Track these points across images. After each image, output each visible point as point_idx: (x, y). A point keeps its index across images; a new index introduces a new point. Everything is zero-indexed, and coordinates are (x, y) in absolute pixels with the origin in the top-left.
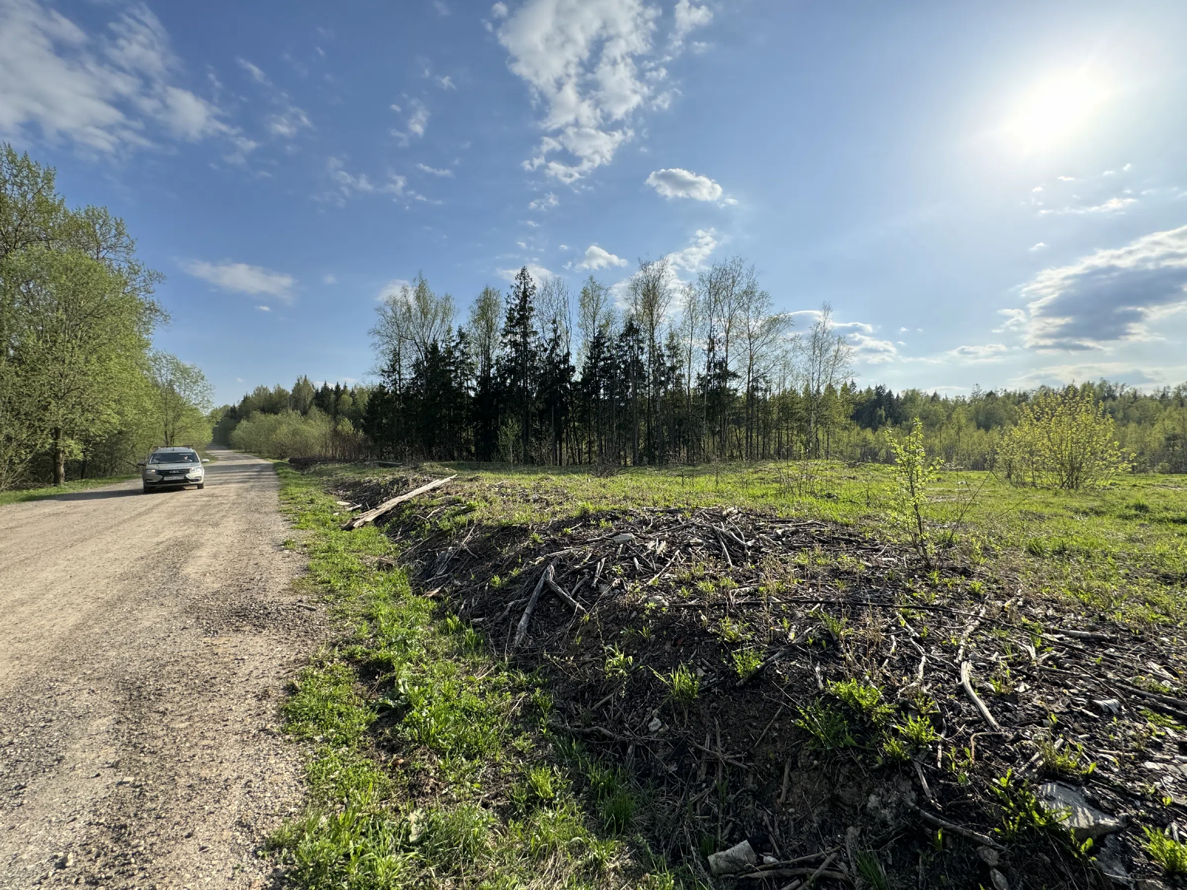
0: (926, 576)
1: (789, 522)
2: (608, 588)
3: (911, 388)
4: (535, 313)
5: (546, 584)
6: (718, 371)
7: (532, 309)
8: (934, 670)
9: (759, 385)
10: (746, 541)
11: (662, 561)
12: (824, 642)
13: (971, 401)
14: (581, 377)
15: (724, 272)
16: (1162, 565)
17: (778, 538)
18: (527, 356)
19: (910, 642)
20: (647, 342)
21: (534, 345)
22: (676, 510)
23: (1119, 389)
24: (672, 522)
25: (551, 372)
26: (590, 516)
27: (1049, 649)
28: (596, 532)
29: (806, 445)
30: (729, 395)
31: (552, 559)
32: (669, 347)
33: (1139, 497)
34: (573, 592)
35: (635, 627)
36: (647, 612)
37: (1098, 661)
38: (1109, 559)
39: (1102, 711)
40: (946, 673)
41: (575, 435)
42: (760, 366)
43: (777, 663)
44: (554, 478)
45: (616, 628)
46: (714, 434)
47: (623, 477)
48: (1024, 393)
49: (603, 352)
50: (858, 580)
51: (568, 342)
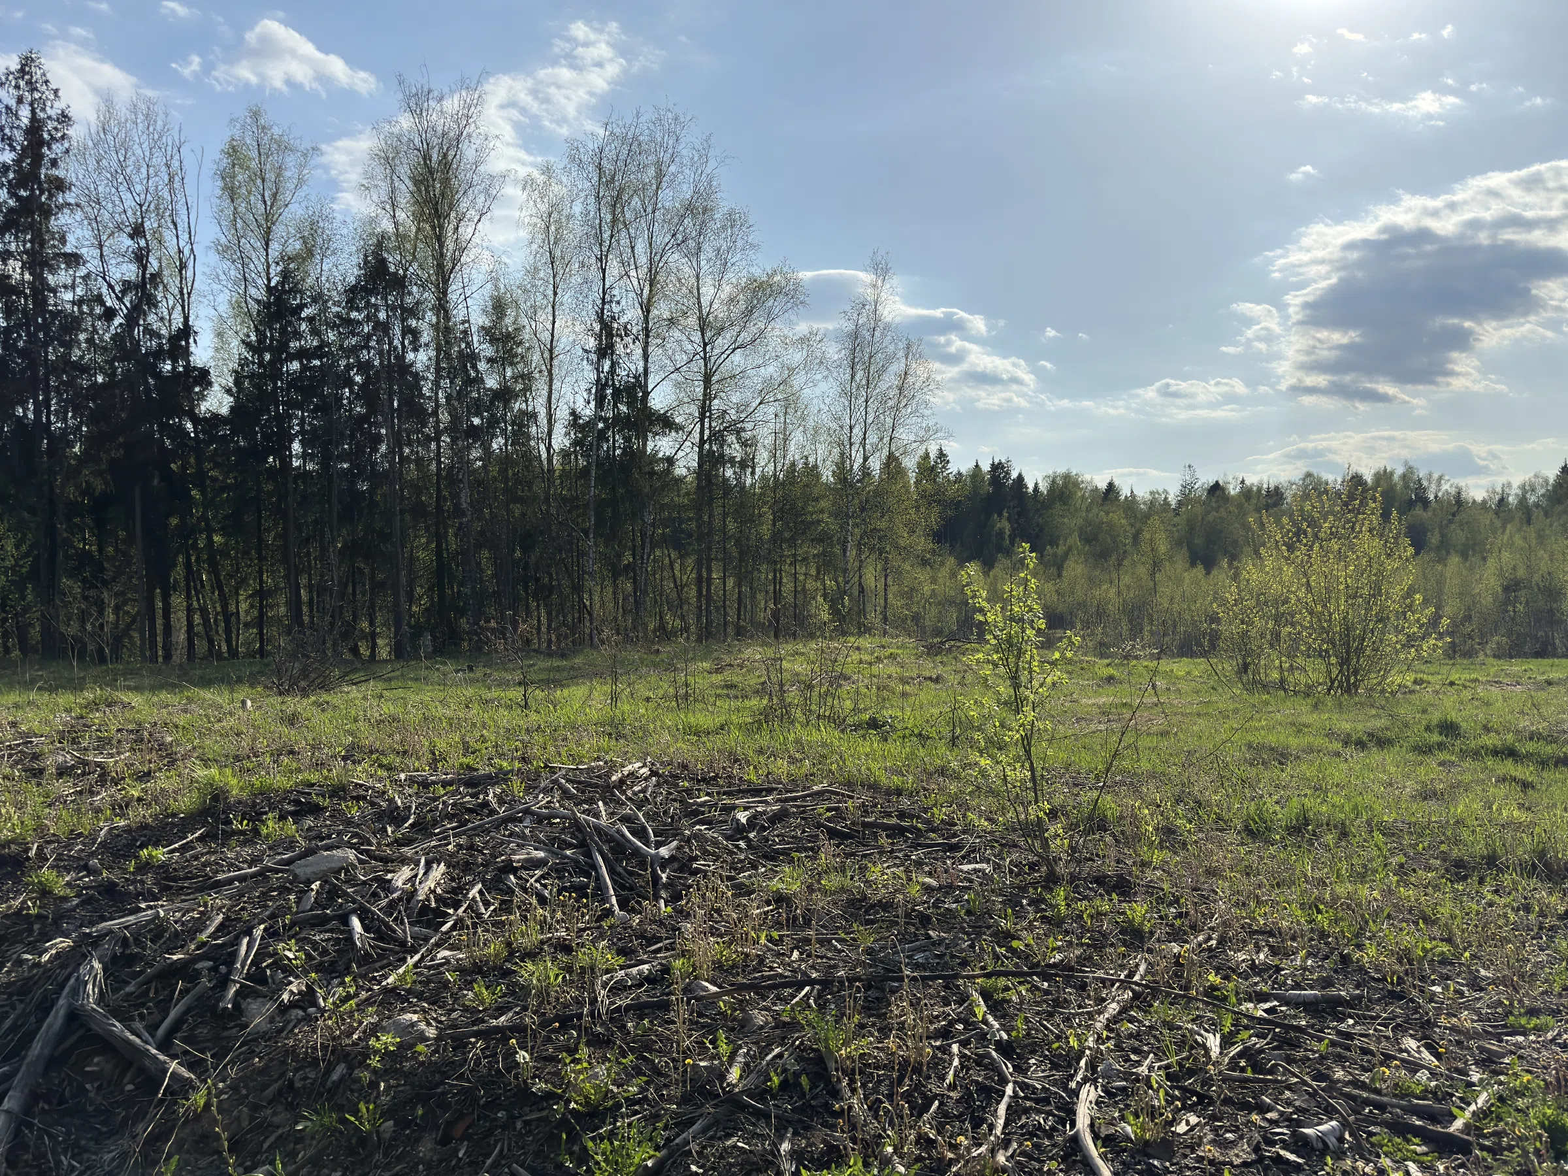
0: (1043, 900)
1: (769, 791)
2: (270, 1008)
3: (1061, 470)
4: (70, 197)
5: (75, 1017)
6: (623, 408)
7: (60, 185)
8: (1026, 1111)
9: (727, 451)
10: (659, 845)
11: (429, 917)
12: (804, 1080)
13: (1180, 503)
14: (228, 401)
15: (633, 146)
16: (1457, 842)
17: (739, 831)
18: (45, 327)
19: (989, 1055)
20: (430, 317)
21: (68, 296)
22: (489, 777)
23: (1433, 486)
24: (470, 811)
25: (129, 381)
26: (229, 808)
27: (1244, 1035)
28: (246, 852)
29: (834, 603)
30: (652, 473)
31: (96, 942)
32: (492, 334)
33: (1449, 707)
34: (161, 1031)
35: (340, 1109)
36: (375, 1062)
37: (1322, 1047)
38: (1379, 837)
39: (1313, 1149)
40: (1049, 1113)
41: (214, 570)
42: (728, 401)
43: (694, 1147)
44: (136, 700)
45: (283, 1116)
46: (616, 572)
47: (354, 692)
48: (1277, 488)
49: (298, 335)
50: (902, 921)
51: (184, 298)
